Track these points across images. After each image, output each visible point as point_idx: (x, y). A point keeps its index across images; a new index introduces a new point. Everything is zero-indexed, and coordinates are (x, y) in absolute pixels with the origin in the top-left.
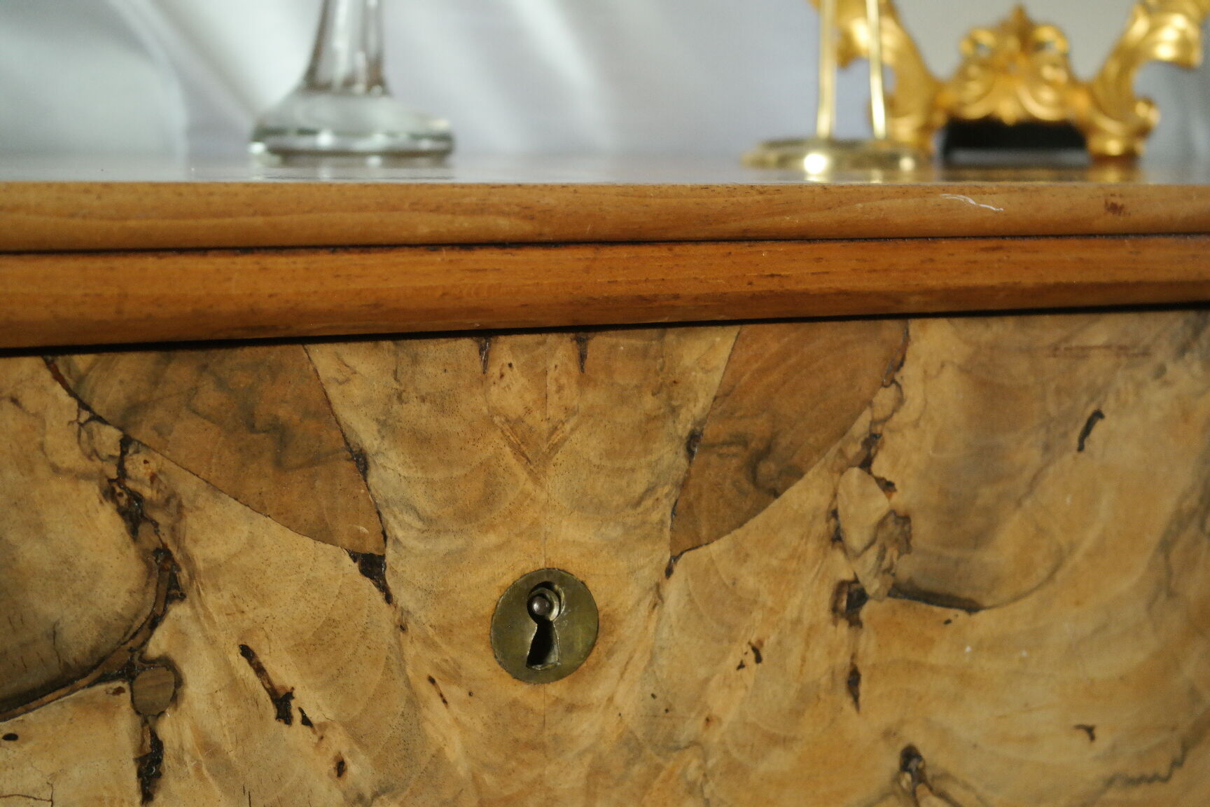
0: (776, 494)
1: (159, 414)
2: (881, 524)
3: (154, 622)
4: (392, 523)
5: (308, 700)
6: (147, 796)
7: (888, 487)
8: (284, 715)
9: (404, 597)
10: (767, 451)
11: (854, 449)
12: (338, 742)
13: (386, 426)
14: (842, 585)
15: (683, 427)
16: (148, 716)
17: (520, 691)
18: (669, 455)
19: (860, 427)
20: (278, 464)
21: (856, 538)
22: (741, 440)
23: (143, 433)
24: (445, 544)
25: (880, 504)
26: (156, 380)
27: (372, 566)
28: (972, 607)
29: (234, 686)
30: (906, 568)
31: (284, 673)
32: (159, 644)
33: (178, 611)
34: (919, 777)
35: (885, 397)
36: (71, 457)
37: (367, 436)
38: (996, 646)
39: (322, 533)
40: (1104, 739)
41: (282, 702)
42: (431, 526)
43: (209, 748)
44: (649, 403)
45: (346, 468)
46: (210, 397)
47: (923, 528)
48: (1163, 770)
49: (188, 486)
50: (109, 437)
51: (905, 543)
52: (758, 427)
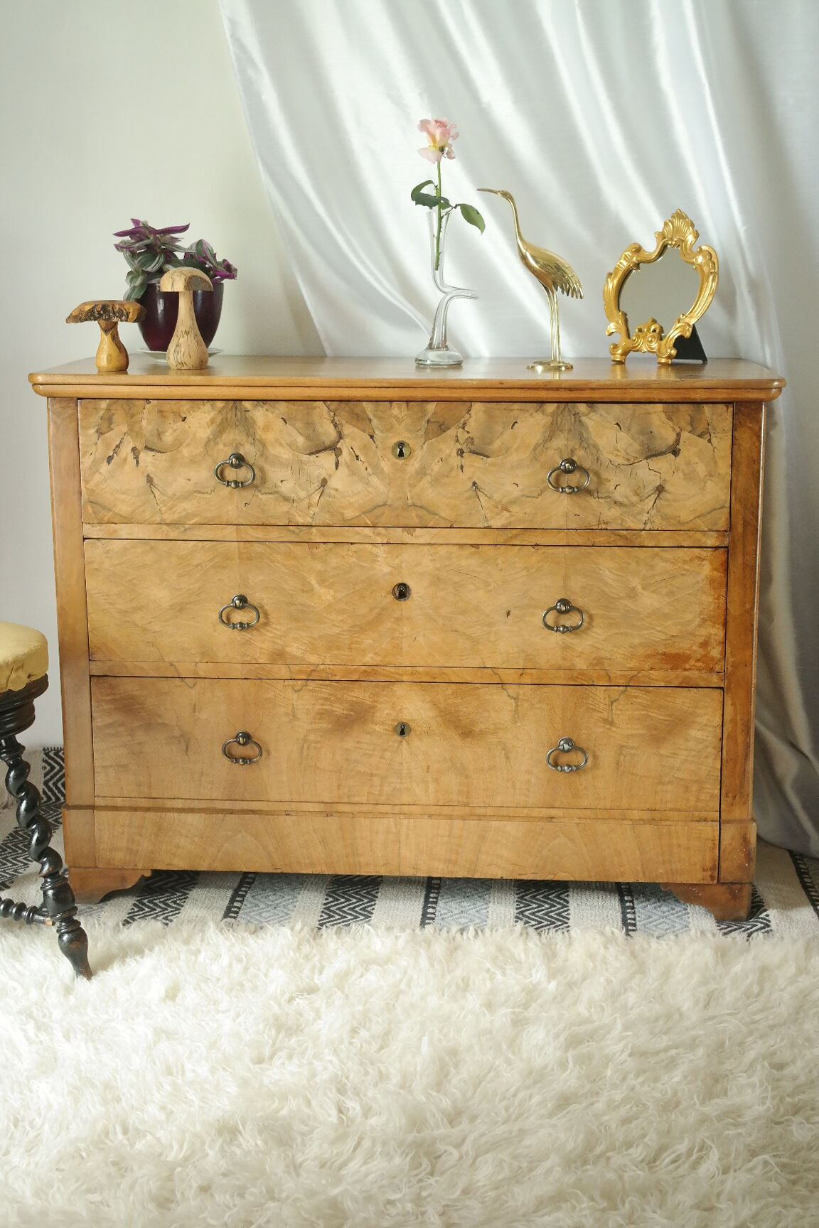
0: (445, 432)
1: (339, 411)
2: (467, 439)
3: (338, 442)
4: (375, 430)
5: (361, 457)
6: (337, 469)
7: (468, 432)
8: (358, 459)
9: (377, 443)
10: (443, 424)
11: (461, 425)
12: (366, 465)
13: (375, 416)
14: (459, 450)
15: (426, 419)
16: (337, 456)
17: (397, 461)
18: (424, 423)
19: (462, 421)
20: (357, 419)
21: (461, 441)
22: (438, 422)
23: (337, 414)
24: (385, 435)
25: (467, 436)
26: (339, 406)
27: (372, 437)
28: (488, 457)
29: (350, 453)
30: (473, 448)
31: (358, 453)
32: (339, 446)
33: (341, 441)
34: (477, 488)
35: (467, 416)
36: (327, 417)
37: (371, 416)
38: (493, 465)
39: (364, 431)
40: (520, 487)
41: (357, 457)
42: (382, 431)
43: (346, 463)
44: (420, 414)
45: (368, 422)
46: (347, 409)
47: (476, 441)
48: (536, 495)
49: (344, 422)
50: (332, 414)
51: (472, 443)
52: (441, 420)
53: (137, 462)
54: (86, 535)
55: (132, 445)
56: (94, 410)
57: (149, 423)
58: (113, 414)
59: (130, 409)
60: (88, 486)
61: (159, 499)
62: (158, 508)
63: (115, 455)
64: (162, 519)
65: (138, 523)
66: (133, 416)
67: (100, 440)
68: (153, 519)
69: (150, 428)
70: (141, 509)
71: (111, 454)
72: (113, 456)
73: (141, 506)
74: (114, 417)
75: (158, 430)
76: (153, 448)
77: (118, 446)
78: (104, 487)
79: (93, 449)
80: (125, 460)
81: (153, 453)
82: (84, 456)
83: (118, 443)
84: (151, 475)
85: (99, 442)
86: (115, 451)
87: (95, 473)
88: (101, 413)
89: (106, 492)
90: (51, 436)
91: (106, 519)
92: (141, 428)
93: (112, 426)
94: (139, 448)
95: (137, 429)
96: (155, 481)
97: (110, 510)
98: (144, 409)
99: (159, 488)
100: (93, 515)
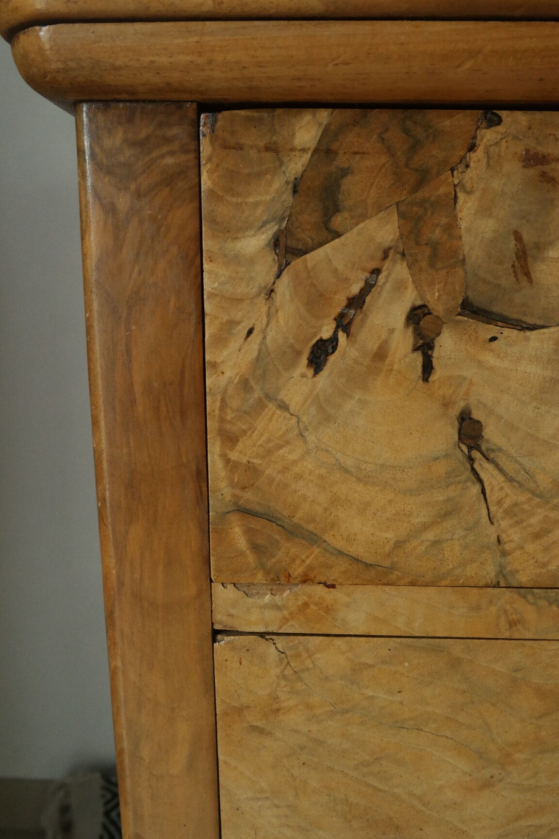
53: (428, 368)
54: (221, 620)
55: (410, 298)
56: (270, 155)
57: (485, 210)
58: (345, 172)
59: (415, 146)
60: (234, 455)
61: (499, 503)
62: (492, 532)
63: (342, 337)
64: (501, 572)
65: (413, 584)
66: (423, 178)
67: (285, 278)
68: (470, 570)
69: (488, 227)
70: (430, 536)
71: (326, 333)
72: (334, 340)
73: (426, 527)
74: (347, 183)
75: (518, 237)
76: (496, 309)
77: (357, 302)
78: (292, 457)
79: (257, 315)
80: (381, 355)
81: (492, 330)
82: (221, 340)
83: (355, 289)
84: (476, 415)
85: (284, 286)
86: (343, 324)
87: (260, 405)
88: (296, 165)
89: (299, 477)
90: (92, 261)
91: (298, 570)
92: (452, 227)
93: (337, 221)
94: (438, 309)
95: (437, 234)
96: (492, 434)
97: (313, 539)
98: (472, 148)
99: (502, 460)
100: (251, 558)
